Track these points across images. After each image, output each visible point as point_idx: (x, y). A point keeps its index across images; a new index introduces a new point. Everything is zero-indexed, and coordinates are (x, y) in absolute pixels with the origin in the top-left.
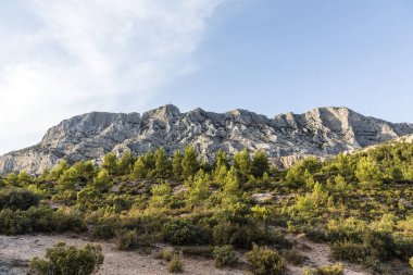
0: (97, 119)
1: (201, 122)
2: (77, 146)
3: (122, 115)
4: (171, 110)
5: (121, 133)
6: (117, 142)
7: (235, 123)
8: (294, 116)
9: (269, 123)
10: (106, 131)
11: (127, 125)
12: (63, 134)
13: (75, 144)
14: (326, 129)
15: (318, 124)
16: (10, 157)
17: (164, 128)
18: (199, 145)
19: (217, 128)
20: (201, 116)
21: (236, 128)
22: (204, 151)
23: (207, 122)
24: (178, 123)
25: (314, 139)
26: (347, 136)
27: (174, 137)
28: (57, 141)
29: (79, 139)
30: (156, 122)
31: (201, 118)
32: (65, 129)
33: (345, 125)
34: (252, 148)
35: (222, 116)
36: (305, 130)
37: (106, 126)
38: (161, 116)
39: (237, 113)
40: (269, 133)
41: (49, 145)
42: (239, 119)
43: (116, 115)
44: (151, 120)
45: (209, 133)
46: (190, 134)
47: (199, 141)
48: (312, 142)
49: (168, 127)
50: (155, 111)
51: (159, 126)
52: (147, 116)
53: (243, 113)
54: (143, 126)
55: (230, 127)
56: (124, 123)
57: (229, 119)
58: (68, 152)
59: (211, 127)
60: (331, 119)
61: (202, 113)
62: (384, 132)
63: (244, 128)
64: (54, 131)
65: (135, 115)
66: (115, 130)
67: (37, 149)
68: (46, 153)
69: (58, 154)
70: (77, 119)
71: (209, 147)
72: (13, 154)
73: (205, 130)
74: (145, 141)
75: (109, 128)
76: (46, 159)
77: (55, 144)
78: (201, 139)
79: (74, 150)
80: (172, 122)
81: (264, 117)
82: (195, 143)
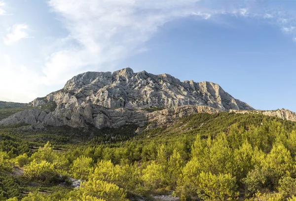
0: (90, 75)
1: (146, 79)
2: (80, 89)
3: (102, 73)
4: (129, 70)
5: (102, 83)
6: (100, 88)
7: (164, 81)
8: (194, 83)
9: (181, 84)
10: (94, 81)
11: (105, 78)
12: (74, 83)
13: (79, 88)
14: (209, 94)
15: (205, 90)
16: (52, 95)
17: (125, 80)
18: (146, 91)
19: (154, 83)
20: (145, 76)
21: (164, 84)
22: (148, 96)
23: (149, 79)
24: (132, 78)
25: (203, 97)
26: (218, 100)
27: (131, 86)
28: (71, 87)
29: (81, 86)
30: (120, 77)
31: (145, 77)
32: (75, 81)
33: (217, 94)
34: (175, 97)
35: (156, 76)
36: (199, 92)
37: (94, 79)
38: (123, 74)
39: (165, 76)
40: (182, 90)
41: (68, 89)
42: (166, 79)
43: (99, 73)
44: (117, 76)
45: (150, 85)
46: (140, 85)
47: (145, 89)
48: (202, 99)
49: (128, 80)
50: (119, 71)
51: (122, 79)
52: (115, 74)
53: (168, 76)
54: (114, 79)
55: (161, 83)
56: (103, 77)
57: (160, 79)
58: (76, 92)
59: (151, 82)
60: (211, 89)
61: (146, 73)
62: (232, 102)
63: (169, 84)
64: (70, 82)
65: (109, 73)
66: (99, 81)
67: (62, 91)
68: (67, 93)
69: (72, 93)
70: (80, 76)
71: (151, 93)
72: (53, 93)
73: (148, 83)
74: (116, 87)
75: (95, 80)
76: (67, 96)
77: (70, 88)
78: (147, 88)
79: (79, 91)
80: (129, 78)
81: (179, 80)
82: (143, 90)
